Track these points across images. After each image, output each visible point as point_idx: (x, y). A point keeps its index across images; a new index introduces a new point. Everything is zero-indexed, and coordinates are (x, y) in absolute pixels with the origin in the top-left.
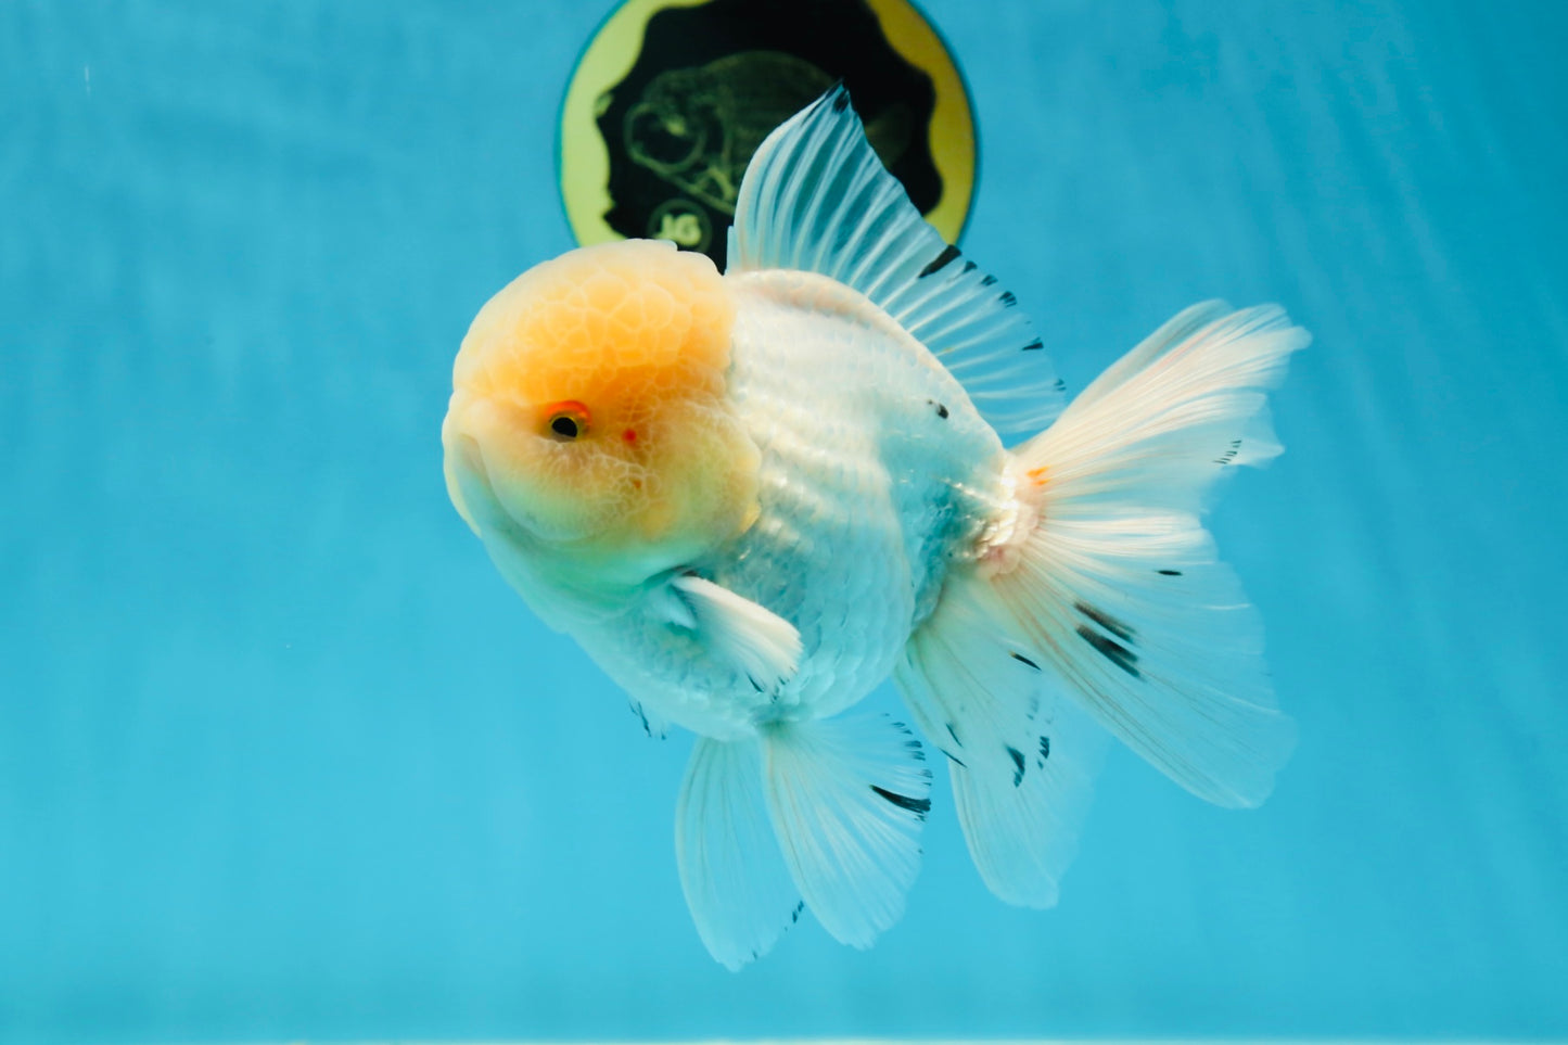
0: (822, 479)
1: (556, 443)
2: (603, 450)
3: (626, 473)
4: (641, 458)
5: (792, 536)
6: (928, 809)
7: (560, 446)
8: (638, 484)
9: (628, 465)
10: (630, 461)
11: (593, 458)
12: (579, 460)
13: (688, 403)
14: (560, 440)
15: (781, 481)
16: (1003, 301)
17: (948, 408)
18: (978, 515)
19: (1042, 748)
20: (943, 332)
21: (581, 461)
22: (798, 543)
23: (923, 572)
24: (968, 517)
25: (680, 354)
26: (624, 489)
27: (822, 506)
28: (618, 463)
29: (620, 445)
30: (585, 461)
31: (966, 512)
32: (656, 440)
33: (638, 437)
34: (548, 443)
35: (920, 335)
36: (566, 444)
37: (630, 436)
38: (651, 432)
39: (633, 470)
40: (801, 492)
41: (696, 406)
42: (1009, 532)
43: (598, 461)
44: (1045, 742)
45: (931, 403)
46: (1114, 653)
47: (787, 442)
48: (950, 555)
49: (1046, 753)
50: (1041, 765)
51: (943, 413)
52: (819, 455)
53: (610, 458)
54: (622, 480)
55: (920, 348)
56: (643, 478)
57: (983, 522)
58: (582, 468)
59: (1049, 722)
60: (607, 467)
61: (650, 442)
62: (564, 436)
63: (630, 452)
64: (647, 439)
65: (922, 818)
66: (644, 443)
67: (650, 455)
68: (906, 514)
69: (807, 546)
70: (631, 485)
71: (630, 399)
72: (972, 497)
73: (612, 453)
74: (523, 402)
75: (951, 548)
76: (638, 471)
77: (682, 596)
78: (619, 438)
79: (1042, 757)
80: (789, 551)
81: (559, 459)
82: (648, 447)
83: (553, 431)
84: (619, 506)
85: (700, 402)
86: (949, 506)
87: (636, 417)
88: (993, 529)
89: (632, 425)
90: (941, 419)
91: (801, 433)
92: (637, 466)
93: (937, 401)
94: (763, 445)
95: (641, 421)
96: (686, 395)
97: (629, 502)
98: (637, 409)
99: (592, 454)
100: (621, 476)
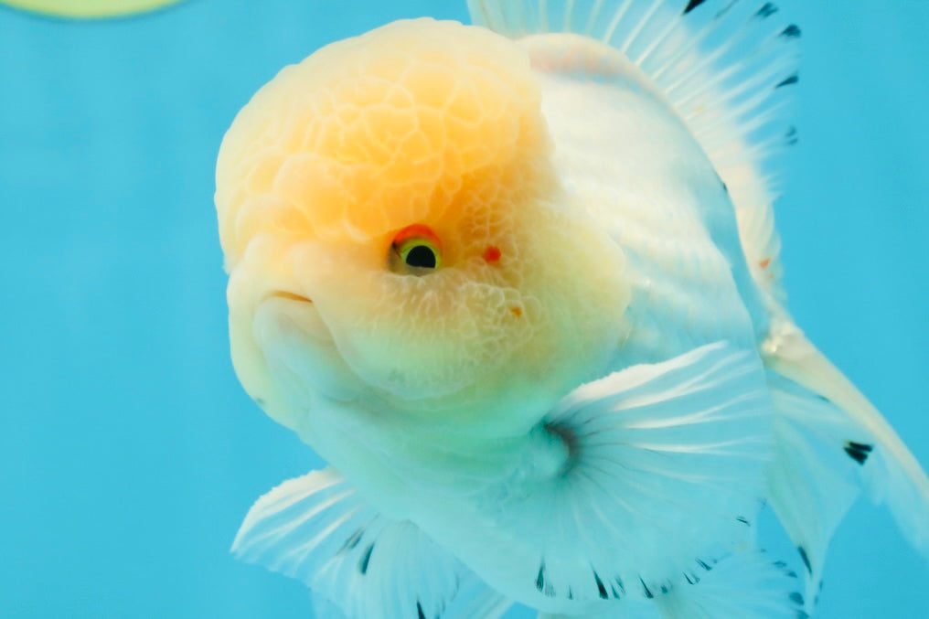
1: (415, 278)
3: (503, 301)
4: (510, 280)
7: (421, 281)
8: (517, 311)
9: (502, 291)
10: (501, 285)
11: (464, 287)
12: (447, 293)
13: (541, 203)
14: (419, 274)
21: (450, 295)
26: (505, 320)
28: (492, 289)
29: (485, 269)
30: (455, 295)
32: (522, 254)
33: (503, 256)
34: (407, 280)
36: (427, 277)
37: (493, 255)
38: (515, 246)
39: (508, 296)
43: (470, 291)
53: (480, 285)
54: (500, 310)
56: (520, 303)
58: (454, 303)
60: (482, 297)
61: (517, 259)
62: (421, 268)
63: (497, 274)
64: (512, 256)
66: (510, 261)
67: (520, 273)
70: (511, 314)
71: (482, 210)
73: (480, 279)
74: (359, 236)
76: (514, 296)
78: (482, 260)
81: (424, 297)
82: (515, 265)
83: (409, 266)
84: (503, 342)
87: (494, 231)
89: (492, 242)
92: (510, 289)
95: (501, 234)
96: (536, 194)
97: (512, 334)
98: (492, 221)
99: (460, 283)
100: (498, 305)
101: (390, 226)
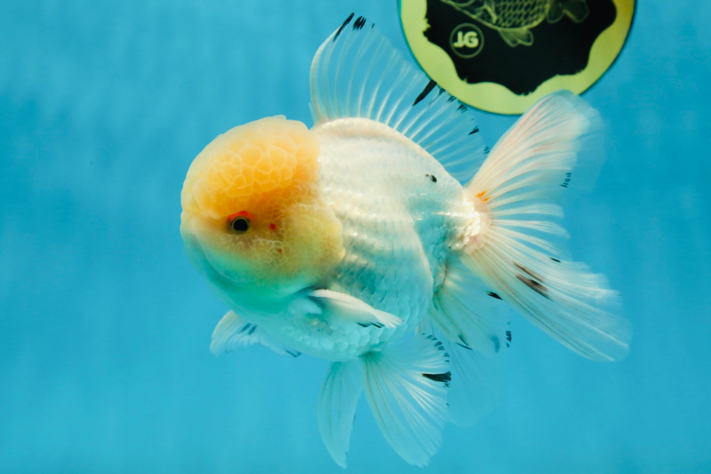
0: (374, 229)
1: (236, 235)
2: (260, 236)
3: (273, 246)
4: (280, 237)
5: (363, 262)
6: (450, 379)
7: (238, 237)
8: (280, 251)
9: (273, 242)
10: (274, 239)
11: (255, 241)
12: (248, 243)
13: (301, 205)
14: (238, 234)
15: (354, 233)
16: (460, 109)
17: (436, 177)
18: (460, 225)
19: (507, 337)
20: (427, 135)
21: (249, 243)
22: (367, 264)
23: (435, 261)
24: (456, 227)
25: (293, 179)
26: (274, 254)
27: (378, 243)
28: (268, 242)
29: (268, 233)
30: (251, 243)
31: (454, 225)
32: (287, 227)
33: (277, 227)
34: (232, 236)
35: (415, 140)
36: (241, 235)
37: (273, 227)
38: (283, 224)
39: (276, 244)
40: (366, 238)
41: (305, 206)
42: (479, 228)
43: (258, 243)
44: (509, 334)
45: (427, 176)
46: (535, 287)
47: (355, 213)
48: (450, 248)
49: (510, 339)
50: (508, 345)
51: (434, 180)
52: (373, 216)
53: (264, 240)
54: (272, 250)
55: (417, 147)
56: (282, 247)
57: (464, 227)
58: (250, 247)
59: (509, 323)
60: (263, 245)
61: (283, 229)
62: (239, 231)
63: (274, 235)
64: (282, 227)
65: (447, 385)
66: (281, 229)
67: (284, 235)
68: (423, 235)
69: (372, 265)
70: (276, 252)
71: (270, 208)
72: (456, 217)
73: (264, 237)
74: (216, 216)
75: (450, 245)
76: (280, 245)
77: (314, 300)
78: (267, 229)
79: (508, 341)
80: (363, 269)
81: (238, 244)
82: (283, 231)
84: (272, 264)
85: (306, 204)
86: (444, 225)
87: (274, 217)
88: (470, 228)
89: (273, 221)
90: (433, 182)
91: (362, 206)
92: (279, 242)
93: (430, 174)
94: (342, 217)
95: (278, 218)
96: (299, 200)
97: (277, 260)
98: (274, 212)
99: (254, 239)
100: (271, 248)
101: (229, 213)
